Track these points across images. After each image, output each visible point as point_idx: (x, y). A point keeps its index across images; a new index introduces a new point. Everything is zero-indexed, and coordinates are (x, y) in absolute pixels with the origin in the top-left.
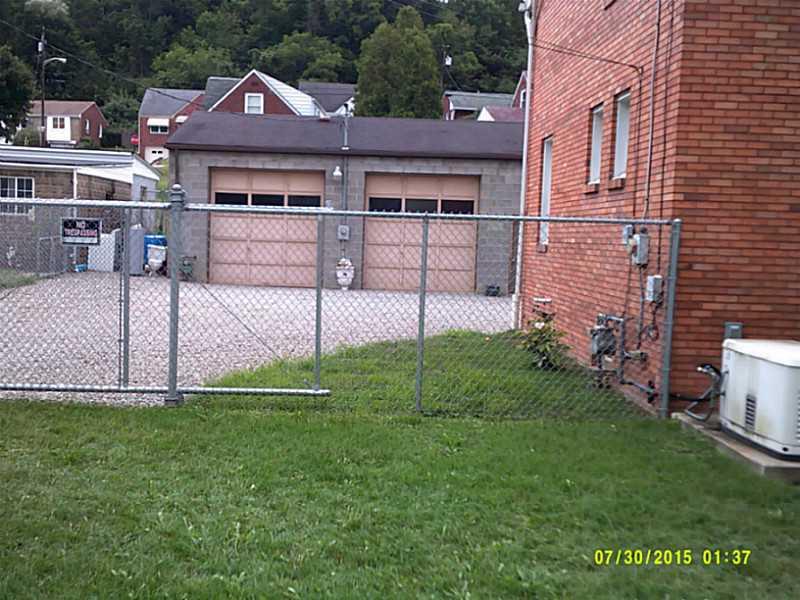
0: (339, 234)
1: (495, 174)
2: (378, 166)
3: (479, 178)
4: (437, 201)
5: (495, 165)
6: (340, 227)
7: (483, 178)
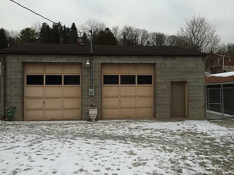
0: (90, 93)
1: (162, 62)
2: (107, 60)
3: (154, 65)
4: (135, 76)
5: (162, 58)
6: (90, 90)
7: (156, 65)
